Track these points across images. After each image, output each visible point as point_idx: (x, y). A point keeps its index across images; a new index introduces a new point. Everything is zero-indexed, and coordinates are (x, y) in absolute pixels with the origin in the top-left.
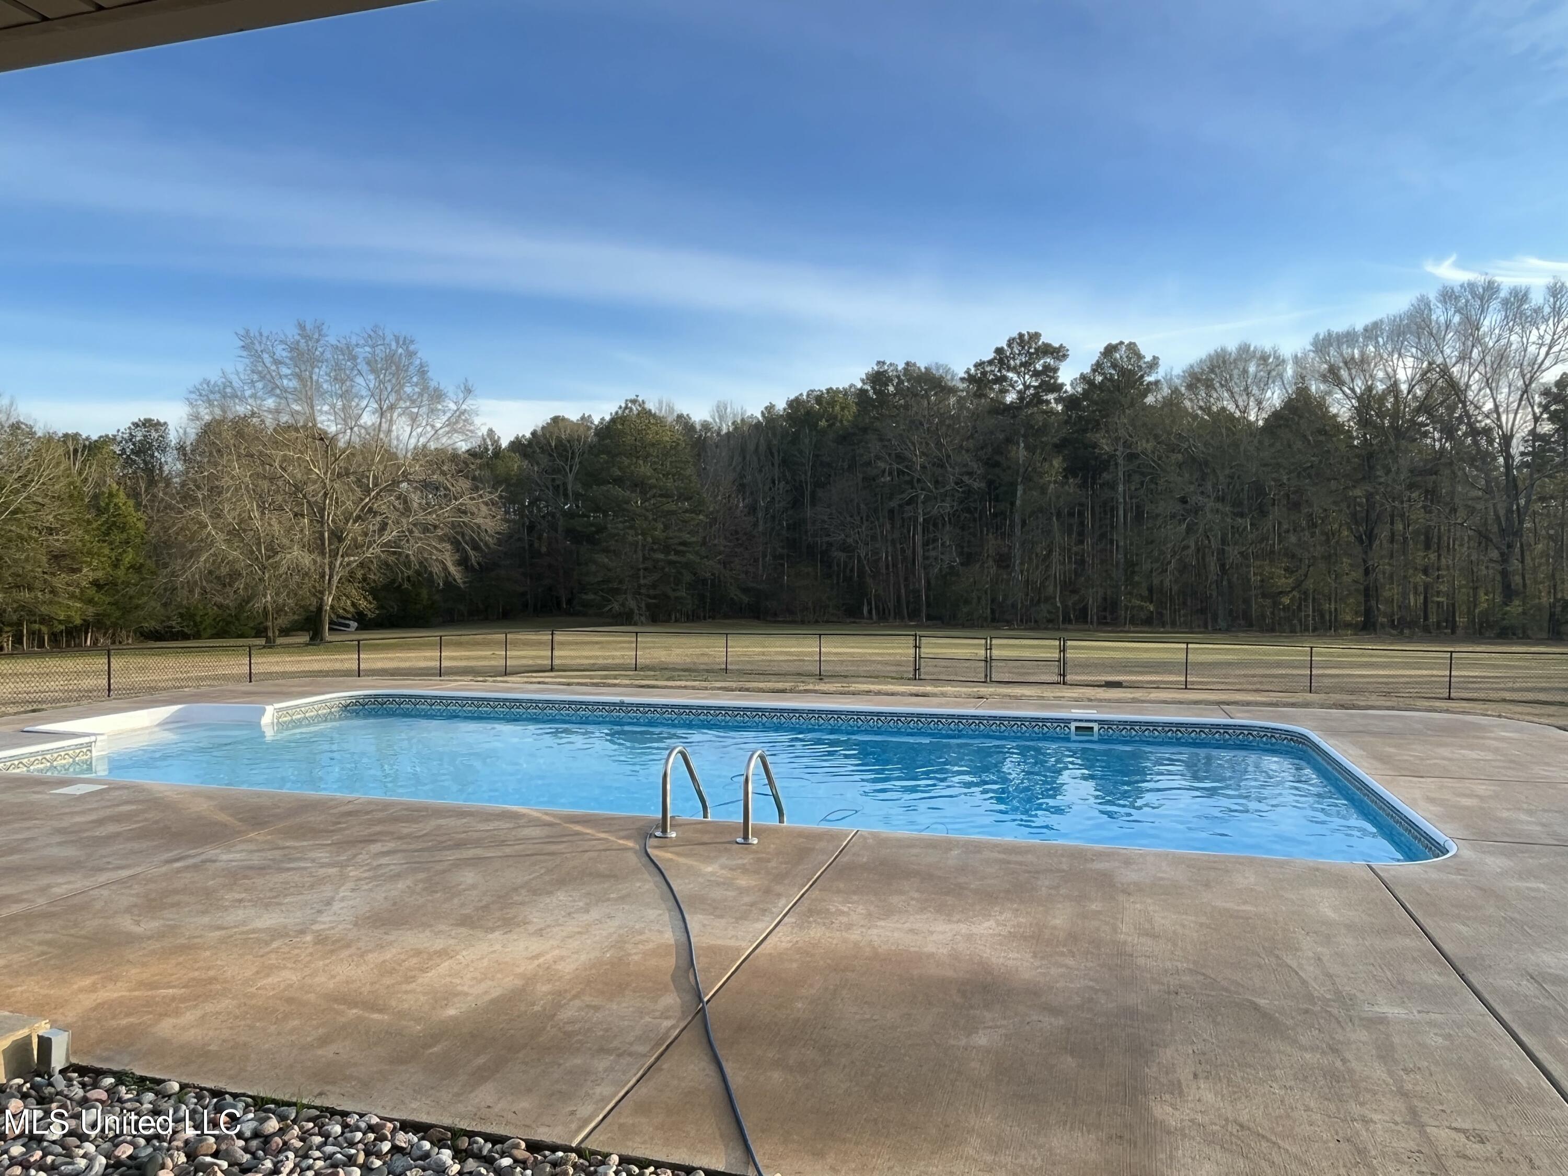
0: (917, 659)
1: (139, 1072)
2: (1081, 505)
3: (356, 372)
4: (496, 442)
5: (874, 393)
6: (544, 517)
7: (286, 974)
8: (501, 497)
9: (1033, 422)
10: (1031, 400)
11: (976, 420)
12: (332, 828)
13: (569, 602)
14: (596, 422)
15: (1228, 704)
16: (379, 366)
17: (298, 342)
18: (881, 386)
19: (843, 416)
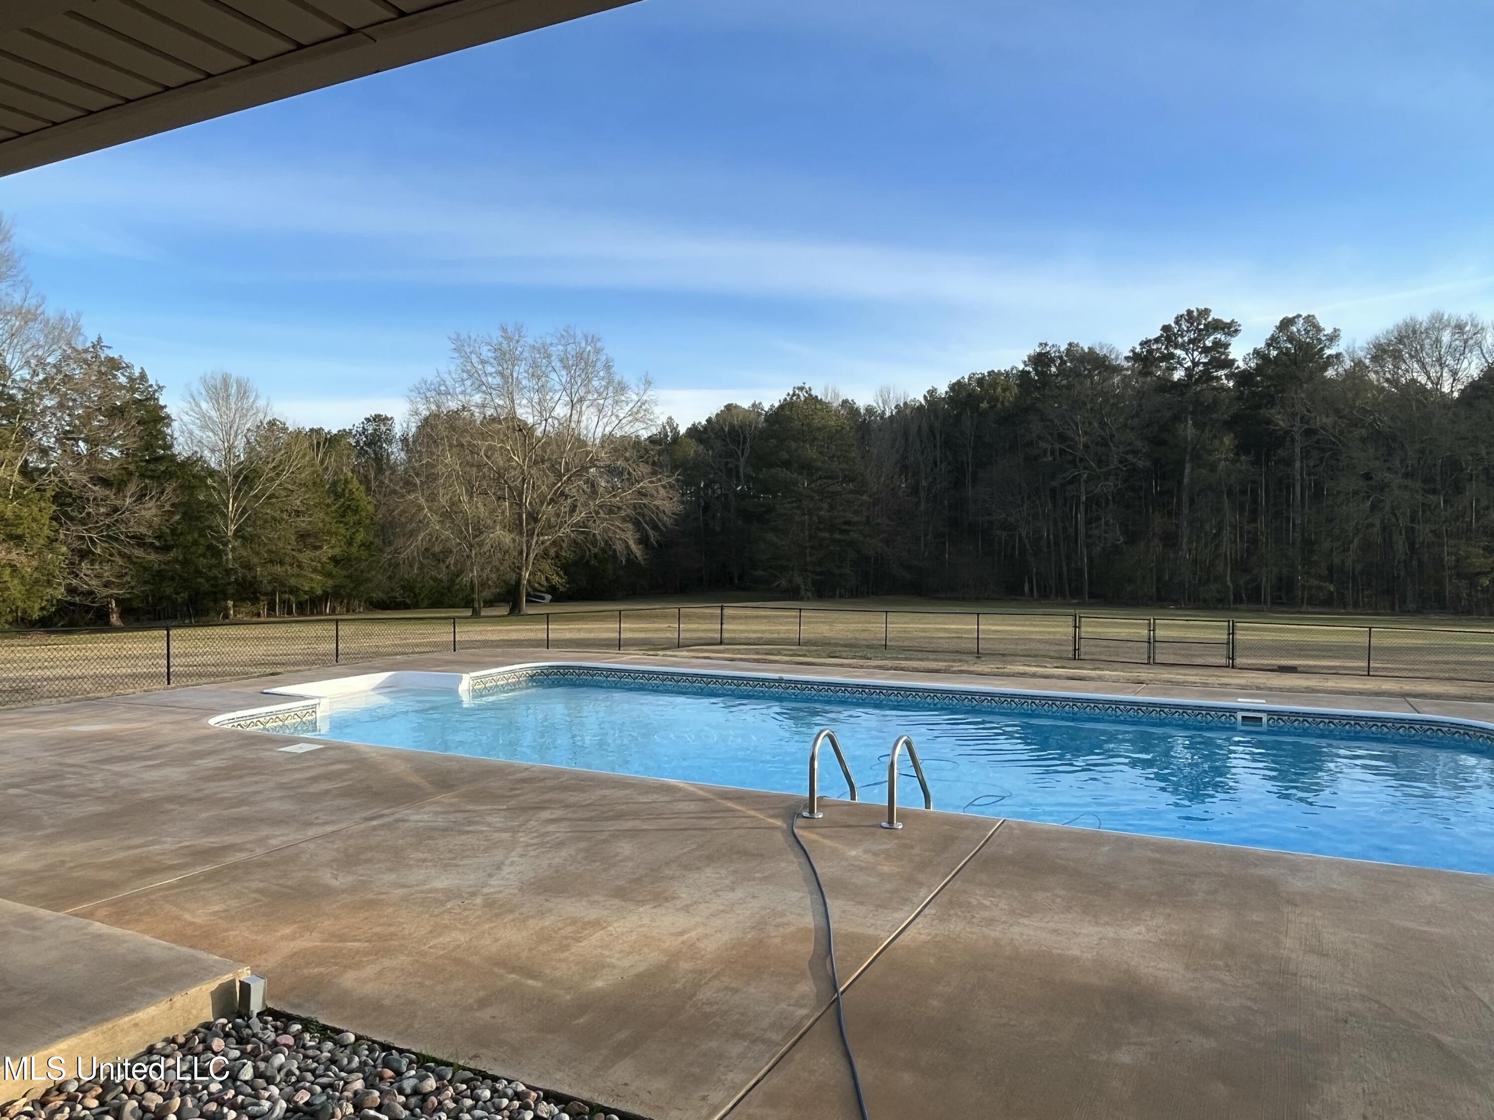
0: (1076, 640)
1: (322, 1021)
2: (1254, 482)
3: (550, 369)
4: (675, 430)
5: (1036, 374)
6: (717, 498)
7: (455, 934)
8: (678, 481)
9: (1202, 399)
10: (1200, 377)
11: (1141, 399)
12: (509, 794)
13: (741, 578)
14: (766, 409)
15: (1414, 695)
16: (571, 362)
17: (501, 344)
18: (1043, 367)
19: (1005, 397)
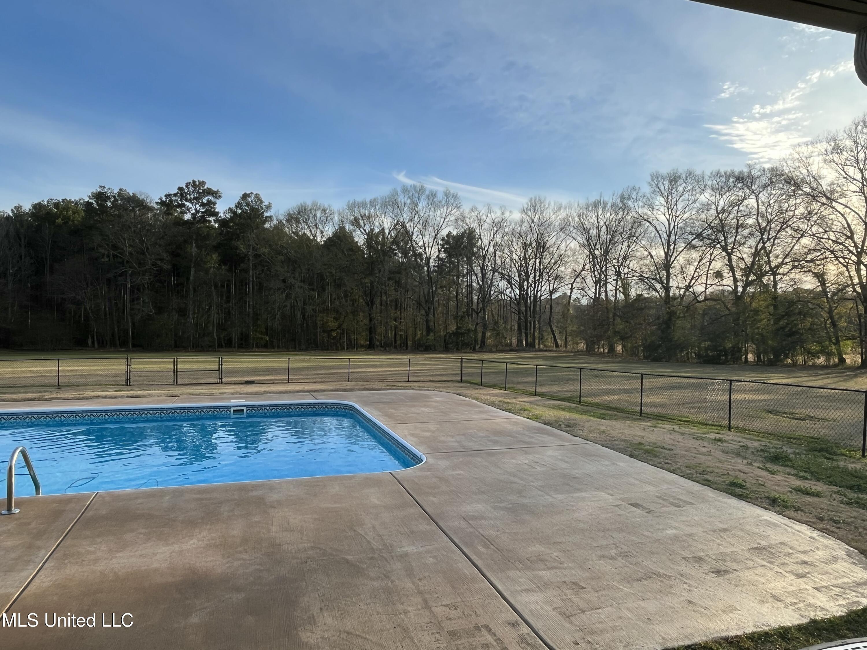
0: (128, 373)
2: (228, 281)
5: (97, 205)
9: (201, 232)
10: (200, 220)
11: (165, 228)
15: (314, 391)
18: (102, 201)
19: (74, 217)
